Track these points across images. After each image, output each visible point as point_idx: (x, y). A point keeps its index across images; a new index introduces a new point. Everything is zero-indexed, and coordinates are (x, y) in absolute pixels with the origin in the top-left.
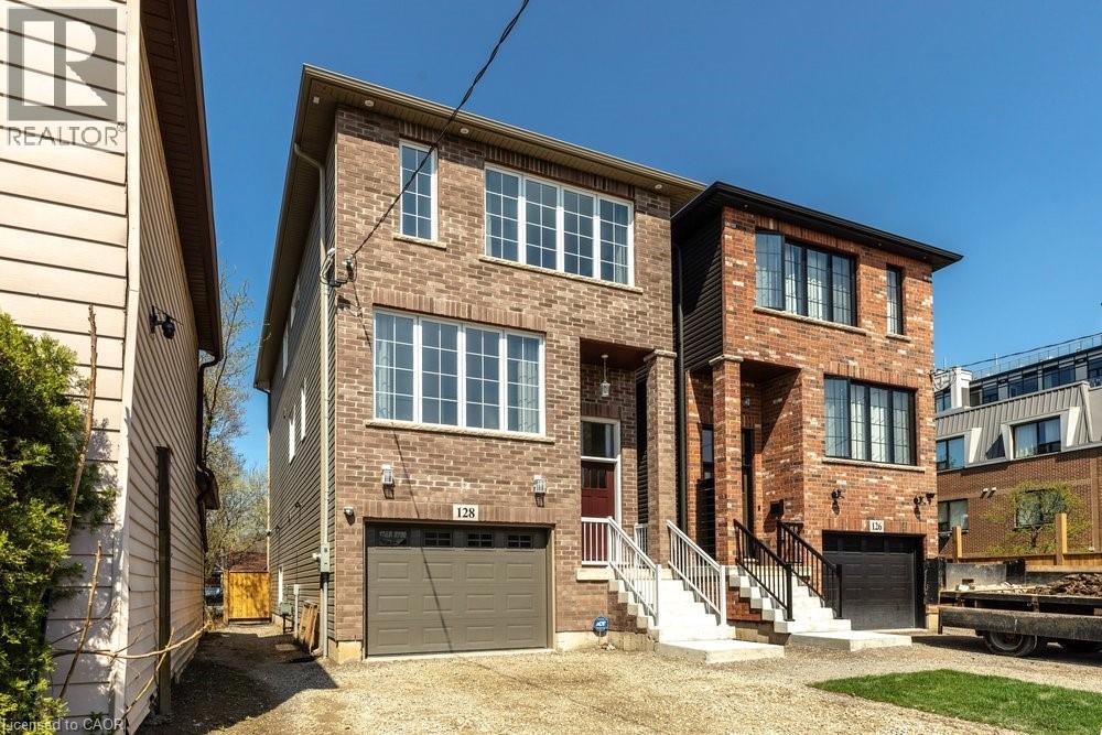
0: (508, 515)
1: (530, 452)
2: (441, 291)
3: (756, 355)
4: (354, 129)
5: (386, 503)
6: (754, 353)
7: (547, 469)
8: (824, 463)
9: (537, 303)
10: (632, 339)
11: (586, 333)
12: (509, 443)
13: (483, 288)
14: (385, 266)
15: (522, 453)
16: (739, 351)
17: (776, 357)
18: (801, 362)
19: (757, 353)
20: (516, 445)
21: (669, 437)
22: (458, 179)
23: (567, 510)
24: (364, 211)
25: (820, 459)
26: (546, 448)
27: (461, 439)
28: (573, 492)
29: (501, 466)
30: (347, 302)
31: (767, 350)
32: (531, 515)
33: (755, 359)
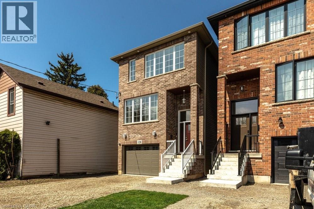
0: (148, 142)
1: (153, 125)
2: (135, 91)
3: (233, 71)
5: (125, 141)
6: (231, 71)
7: (157, 129)
8: (273, 106)
9: (155, 85)
11: (168, 88)
12: (149, 124)
13: (144, 87)
14: (126, 90)
15: (151, 126)
16: (224, 72)
17: (243, 68)
18: (260, 65)
19: (234, 70)
20: (150, 124)
21: (195, 112)
22: (139, 63)
23: (162, 139)
24: (123, 80)
25: (271, 105)
26: (157, 123)
27: (139, 125)
28: (164, 134)
29: (147, 130)
30: (120, 101)
31: (239, 67)
32: (153, 141)
33: (232, 73)
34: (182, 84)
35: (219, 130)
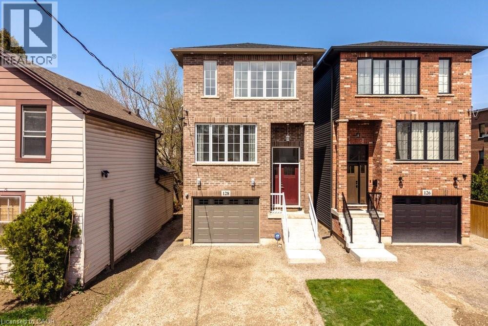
0: (241, 193)
1: (250, 169)
2: (218, 114)
3: (356, 118)
4: (188, 62)
5: (199, 191)
6: (355, 117)
7: (257, 176)
8: (394, 164)
9: (253, 112)
10: (294, 120)
11: (273, 121)
12: (242, 167)
13: (233, 110)
14: (199, 109)
15: (247, 170)
16: (347, 117)
17: (367, 116)
18: (382, 117)
19: (357, 116)
20: (245, 167)
21: (310, 158)
22: (224, 71)
23: (264, 191)
24: (192, 91)
25: (392, 162)
26: (256, 168)
27: (224, 167)
28: (267, 184)
29: (239, 176)
30: (186, 124)
31: (362, 114)
32: (250, 193)
33: (355, 119)
34: (294, 119)
35: (341, 184)
